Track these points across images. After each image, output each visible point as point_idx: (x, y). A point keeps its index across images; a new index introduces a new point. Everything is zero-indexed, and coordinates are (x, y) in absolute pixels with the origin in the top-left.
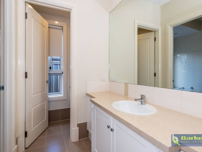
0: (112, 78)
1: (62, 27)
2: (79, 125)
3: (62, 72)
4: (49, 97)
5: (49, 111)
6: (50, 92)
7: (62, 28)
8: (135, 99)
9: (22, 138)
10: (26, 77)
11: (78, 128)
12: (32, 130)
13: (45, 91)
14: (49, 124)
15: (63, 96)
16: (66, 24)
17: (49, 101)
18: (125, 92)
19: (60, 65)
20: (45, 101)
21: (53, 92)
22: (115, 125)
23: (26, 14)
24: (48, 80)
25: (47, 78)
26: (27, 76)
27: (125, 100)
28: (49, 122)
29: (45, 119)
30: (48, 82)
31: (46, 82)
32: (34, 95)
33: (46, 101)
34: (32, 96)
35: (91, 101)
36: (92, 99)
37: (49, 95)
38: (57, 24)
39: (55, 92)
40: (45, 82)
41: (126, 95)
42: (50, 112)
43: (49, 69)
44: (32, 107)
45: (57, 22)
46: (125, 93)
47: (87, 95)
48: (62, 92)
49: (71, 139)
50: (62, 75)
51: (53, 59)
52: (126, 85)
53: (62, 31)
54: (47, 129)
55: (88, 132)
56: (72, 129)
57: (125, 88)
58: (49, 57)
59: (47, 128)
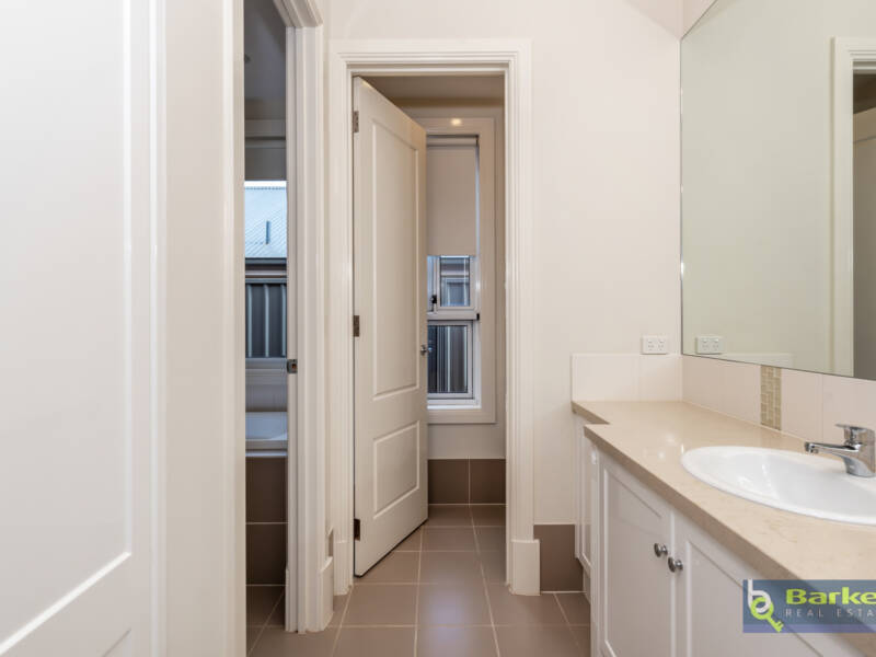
0: (696, 340)
1: (477, 136)
2: (539, 531)
3: (478, 316)
4: (429, 407)
5: (431, 463)
6: (436, 391)
7: (473, 141)
8: (807, 445)
9: (344, 538)
10: (356, 332)
11: (537, 541)
12: (375, 517)
13: (414, 385)
14: (430, 509)
15: (479, 407)
16: (492, 120)
17: (430, 425)
18: (763, 407)
19: (468, 284)
20: (414, 423)
21: (444, 390)
22: (688, 546)
23: (355, 115)
24: (426, 344)
25: (422, 339)
26: (358, 328)
27: (764, 445)
28: (430, 501)
29: (418, 487)
30: (426, 354)
31: (418, 354)
32: (381, 397)
33: (418, 424)
34: (375, 399)
35: (590, 434)
36: (596, 429)
37: (429, 401)
38: (456, 127)
39: (453, 391)
40: (415, 351)
41: (771, 422)
42: (433, 466)
43: (429, 305)
44: (375, 439)
45: (456, 122)
46: (763, 416)
47: (577, 410)
48: (478, 394)
49: (508, 582)
50: (476, 325)
51: (444, 262)
52: (771, 374)
53: (473, 152)
54: (426, 526)
55: (582, 568)
56: (514, 541)
57: (763, 387)
58: (429, 259)
59: (423, 523)
